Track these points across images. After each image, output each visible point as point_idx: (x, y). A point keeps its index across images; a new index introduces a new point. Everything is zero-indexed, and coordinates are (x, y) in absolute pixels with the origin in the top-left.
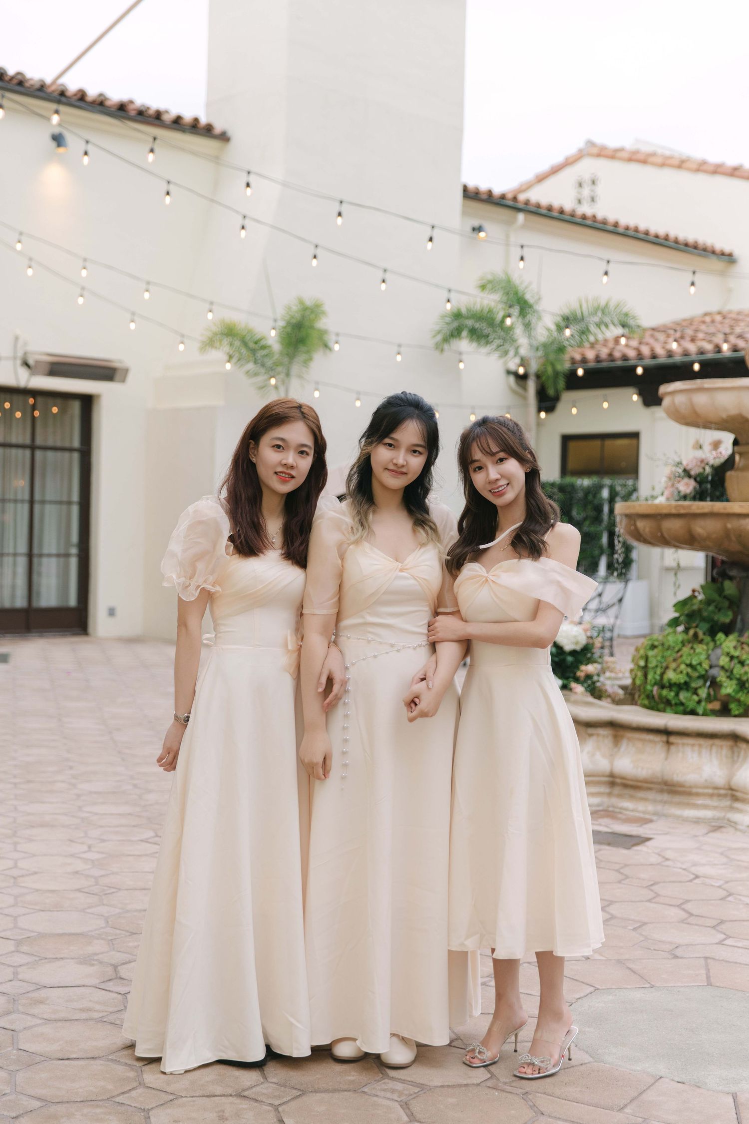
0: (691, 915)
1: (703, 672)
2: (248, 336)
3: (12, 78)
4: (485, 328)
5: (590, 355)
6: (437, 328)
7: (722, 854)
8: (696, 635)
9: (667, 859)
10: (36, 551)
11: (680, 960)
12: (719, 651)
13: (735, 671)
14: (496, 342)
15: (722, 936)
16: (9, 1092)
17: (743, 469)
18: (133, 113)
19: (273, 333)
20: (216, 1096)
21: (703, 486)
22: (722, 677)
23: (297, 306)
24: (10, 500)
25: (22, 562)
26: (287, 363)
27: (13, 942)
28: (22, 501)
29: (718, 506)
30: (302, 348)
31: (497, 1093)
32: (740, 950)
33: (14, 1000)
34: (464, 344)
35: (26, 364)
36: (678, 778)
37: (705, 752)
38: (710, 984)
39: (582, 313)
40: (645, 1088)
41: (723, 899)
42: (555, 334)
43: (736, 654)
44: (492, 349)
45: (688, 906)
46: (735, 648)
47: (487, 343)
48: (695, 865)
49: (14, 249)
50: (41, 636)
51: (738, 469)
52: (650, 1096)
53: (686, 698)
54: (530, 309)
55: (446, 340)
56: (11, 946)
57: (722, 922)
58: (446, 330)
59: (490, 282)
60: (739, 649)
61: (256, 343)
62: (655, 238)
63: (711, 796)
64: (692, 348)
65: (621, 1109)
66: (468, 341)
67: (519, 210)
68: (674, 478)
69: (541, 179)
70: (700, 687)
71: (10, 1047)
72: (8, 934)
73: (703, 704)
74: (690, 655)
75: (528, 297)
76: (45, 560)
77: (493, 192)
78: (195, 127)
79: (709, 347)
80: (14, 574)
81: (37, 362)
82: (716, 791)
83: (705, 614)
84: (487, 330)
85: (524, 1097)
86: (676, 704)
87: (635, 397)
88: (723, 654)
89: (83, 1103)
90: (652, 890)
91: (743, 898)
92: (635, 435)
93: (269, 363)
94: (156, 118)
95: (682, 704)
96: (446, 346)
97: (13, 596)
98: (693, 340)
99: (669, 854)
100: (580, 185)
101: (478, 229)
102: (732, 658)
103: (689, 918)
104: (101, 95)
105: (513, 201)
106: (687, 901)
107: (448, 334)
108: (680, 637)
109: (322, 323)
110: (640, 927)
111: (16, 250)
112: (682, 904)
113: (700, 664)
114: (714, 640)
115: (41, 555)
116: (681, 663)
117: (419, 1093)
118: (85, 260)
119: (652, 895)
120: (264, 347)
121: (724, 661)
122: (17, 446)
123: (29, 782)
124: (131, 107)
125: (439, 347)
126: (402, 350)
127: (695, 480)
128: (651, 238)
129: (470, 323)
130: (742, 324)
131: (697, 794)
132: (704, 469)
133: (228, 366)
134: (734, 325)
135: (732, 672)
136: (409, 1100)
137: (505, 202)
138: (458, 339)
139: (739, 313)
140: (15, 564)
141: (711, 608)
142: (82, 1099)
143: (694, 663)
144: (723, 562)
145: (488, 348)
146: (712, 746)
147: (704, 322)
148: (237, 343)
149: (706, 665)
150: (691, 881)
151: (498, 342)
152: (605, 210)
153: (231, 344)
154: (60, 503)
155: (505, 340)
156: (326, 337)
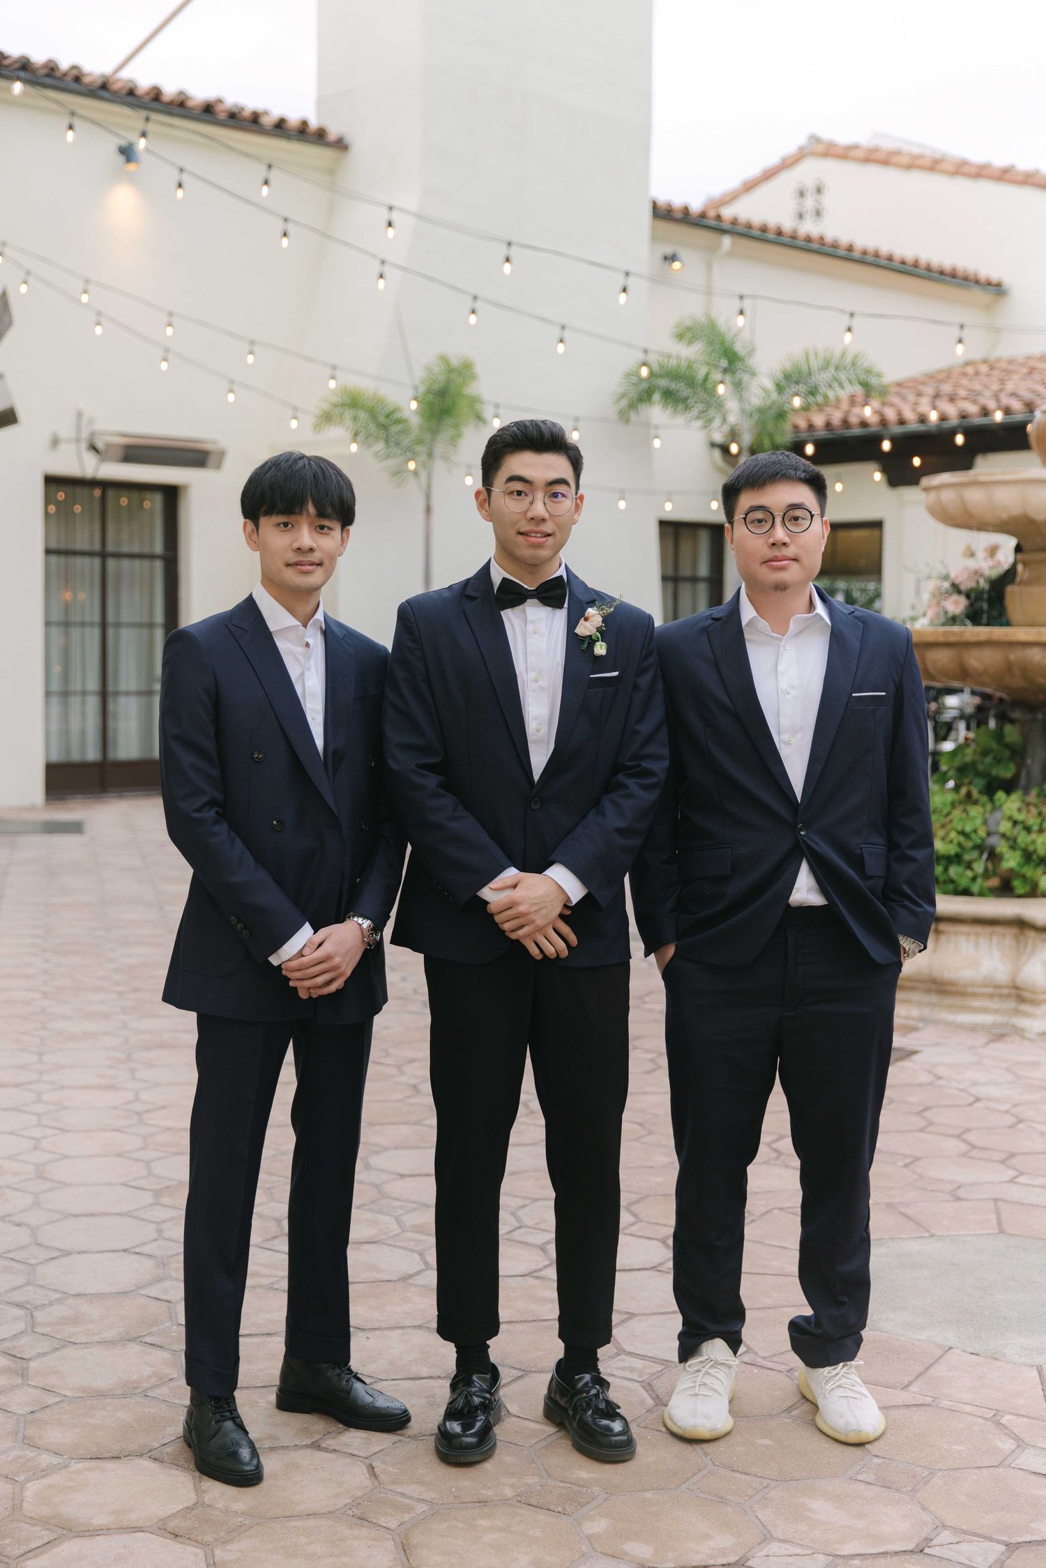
0: (974, 1147)
1: (978, 841)
2: (378, 408)
3: (65, 75)
4: (683, 389)
5: (819, 420)
6: (621, 390)
7: (1007, 1069)
8: (969, 795)
9: (940, 1078)
10: (111, 688)
11: (964, 1202)
12: (998, 815)
13: (1020, 840)
14: (697, 408)
15: (1012, 1173)
16: (176, 1376)
17: (1028, 583)
18: (222, 116)
19: (414, 405)
20: (421, 1378)
21: (978, 604)
22: (1002, 847)
23: (440, 367)
24: (75, 624)
25: (93, 703)
26: (429, 440)
27: (149, 1193)
28: (91, 624)
29: (997, 632)
30: (449, 421)
31: (756, 1371)
32: (1037, 1190)
33: (164, 1264)
34: (657, 413)
35: (93, 448)
36: (948, 975)
37: (983, 942)
38: (1002, 1231)
39: (809, 368)
40: (932, 1361)
41: (1012, 1127)
42: (774, 395)
43: (1020, 817)
44: (692, 416)
45: (970, 1137)
46: (1019, 810)
47: (687, 408)
48: (974, 1084)
49: (79, 301)
50: (121, 797)
51: (1021, 583)
52: (939, 1371)
53: (957, 874)
54: (740, 363)
55: (632, 406)
56: (148, 1198)
57: (1012, 1155)
58: (633, 394)
59: (689, 329)
60: (1024, 811)
61: (388, 416)
62: (901, 265)
63: (991, 996)
64: (952, 411)
65: (906, 1387)
66: (661, 407)
67: (724, 231)
68: (939, 595)
69: (749, 186)
70: (975, 860)
71: (168, 1322)
72: (142, 1183)
73: (979, 881)
74: (963, 820)
75: (738, 347)
76: (122, 700)
77: (690, 209)
78: (303, 133)
79: (972, 409)
80: (83, 715)
81: (108, 445)
82: (997, 991)
83: (981, 767)
84: (685, 391)
85: (788, 1374)
86: (945, 882)
87: (878, 476)
88: (1003, 818)
89: (265, 1389)
90: (924, 1118)
91: (1036, 1126)
92: (877, 525)
93: (406, 441)
94: (250, 122)
95: (952, 881)
96: (633, 416)
97: (83, 744)
98: (952, 399)
99: (941, 1071)
100: (802, 194)
101: (670, 258)
102: (1015, 823)
103: (972, 1152)
104: (181, 93)
105: (716, 220)
106: (968, 1130)
107: (635, 398)
108: (950, 797)
109: (472, 389)
110: (912, 1163)
111: (81, 302)
112: (963, 1133)
113: (975, 831)
114: (991, 800)
115: (117, 694)
116: (951, 830)
117: (664, 1371)
118: (170, 314)
119: (922, 1123)
120: (398, 421)
121: (1005, 827)
122: (82, 553)
123: (136, 990)
124: (220, 108)
125: (624, 416)
126: (580, 424)
127: (968, 596)
128: (896, 264)
129: (663, 383)
130: (1016, 377)
131: (974, 995)
132: (978, 582)
133: (354, 447)
134: (1006, 378)
135: (1015, 840)
136: (652, 1381)
137: (705, 222)
138: (648, 404)
139: (1011, 362)
140: (84, 704)
141: (988, 760)
142: (263, 1385)
143: (968, 829)
144: (1001, 700)
145: (688, 415)
146: (992, 934)
147: (964, 374)
148: (363, 416)
149: (982, 833)
150: (970, 1105)
151: (701, 406)
152: (834, 228)
153: (355, 419)
154: (140, 625)
155: (708, 405)
156: (478, 406)
